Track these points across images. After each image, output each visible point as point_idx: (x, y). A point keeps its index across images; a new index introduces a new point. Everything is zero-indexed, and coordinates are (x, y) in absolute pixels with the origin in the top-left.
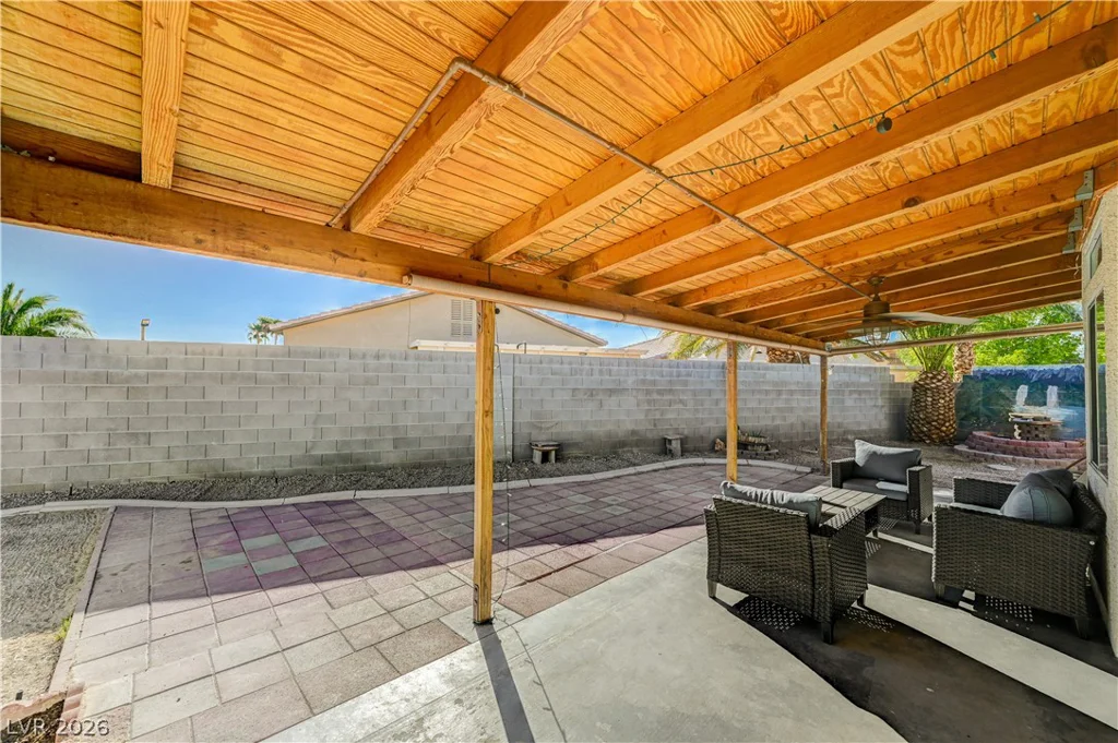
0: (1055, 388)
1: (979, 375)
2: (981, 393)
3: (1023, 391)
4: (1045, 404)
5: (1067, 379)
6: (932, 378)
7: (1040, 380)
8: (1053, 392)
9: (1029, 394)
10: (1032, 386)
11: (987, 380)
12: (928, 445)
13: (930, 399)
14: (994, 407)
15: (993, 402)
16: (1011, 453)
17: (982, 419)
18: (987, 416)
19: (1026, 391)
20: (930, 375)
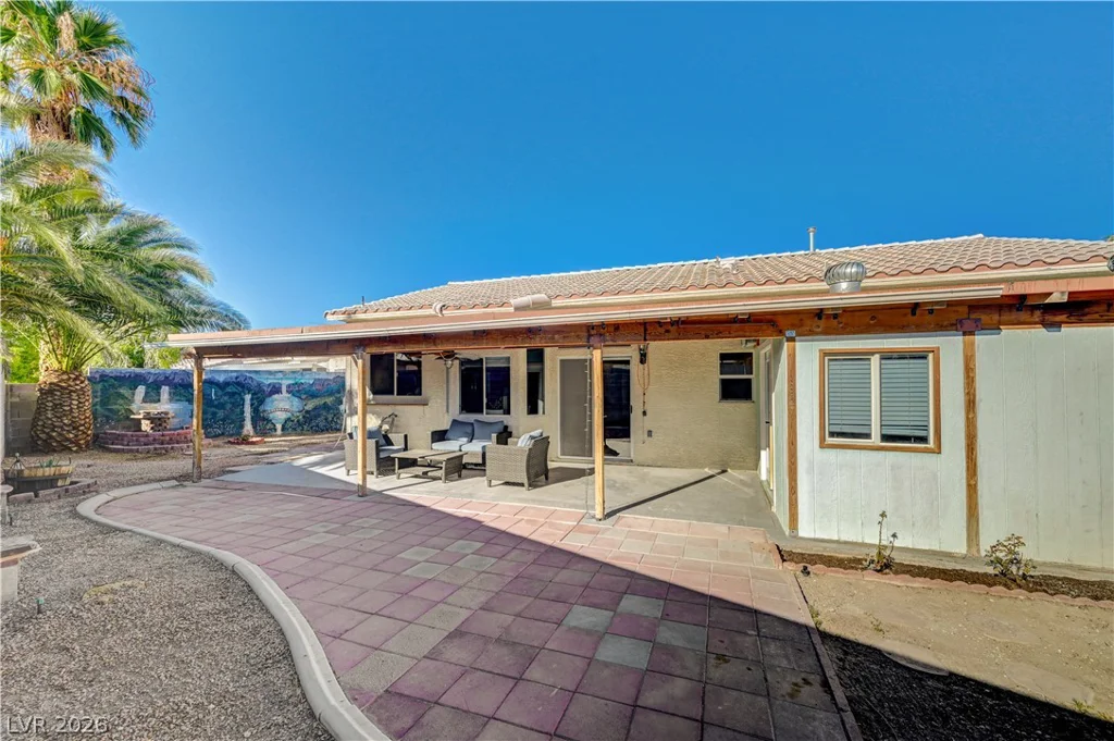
0: (167, 388)
1: (97, 376)
2: (99, 394)
3: (141, 390)
4: (159, 401)
5: (176, 381)
6: (75, 379)
7: (155, 381)
8: (165, 390)
9: (146, 393)
10: (148, 386)
11: (106, 381)
12: (76, 452)
13: (75, 402)
14: (114, 407)
15: (112, 401)
16: (168, 443)
17: (99, 420)
18: (104, 416)
19: (143, 391)
20: (73, 376)
